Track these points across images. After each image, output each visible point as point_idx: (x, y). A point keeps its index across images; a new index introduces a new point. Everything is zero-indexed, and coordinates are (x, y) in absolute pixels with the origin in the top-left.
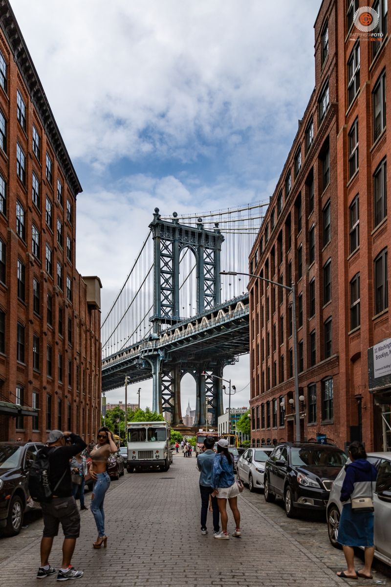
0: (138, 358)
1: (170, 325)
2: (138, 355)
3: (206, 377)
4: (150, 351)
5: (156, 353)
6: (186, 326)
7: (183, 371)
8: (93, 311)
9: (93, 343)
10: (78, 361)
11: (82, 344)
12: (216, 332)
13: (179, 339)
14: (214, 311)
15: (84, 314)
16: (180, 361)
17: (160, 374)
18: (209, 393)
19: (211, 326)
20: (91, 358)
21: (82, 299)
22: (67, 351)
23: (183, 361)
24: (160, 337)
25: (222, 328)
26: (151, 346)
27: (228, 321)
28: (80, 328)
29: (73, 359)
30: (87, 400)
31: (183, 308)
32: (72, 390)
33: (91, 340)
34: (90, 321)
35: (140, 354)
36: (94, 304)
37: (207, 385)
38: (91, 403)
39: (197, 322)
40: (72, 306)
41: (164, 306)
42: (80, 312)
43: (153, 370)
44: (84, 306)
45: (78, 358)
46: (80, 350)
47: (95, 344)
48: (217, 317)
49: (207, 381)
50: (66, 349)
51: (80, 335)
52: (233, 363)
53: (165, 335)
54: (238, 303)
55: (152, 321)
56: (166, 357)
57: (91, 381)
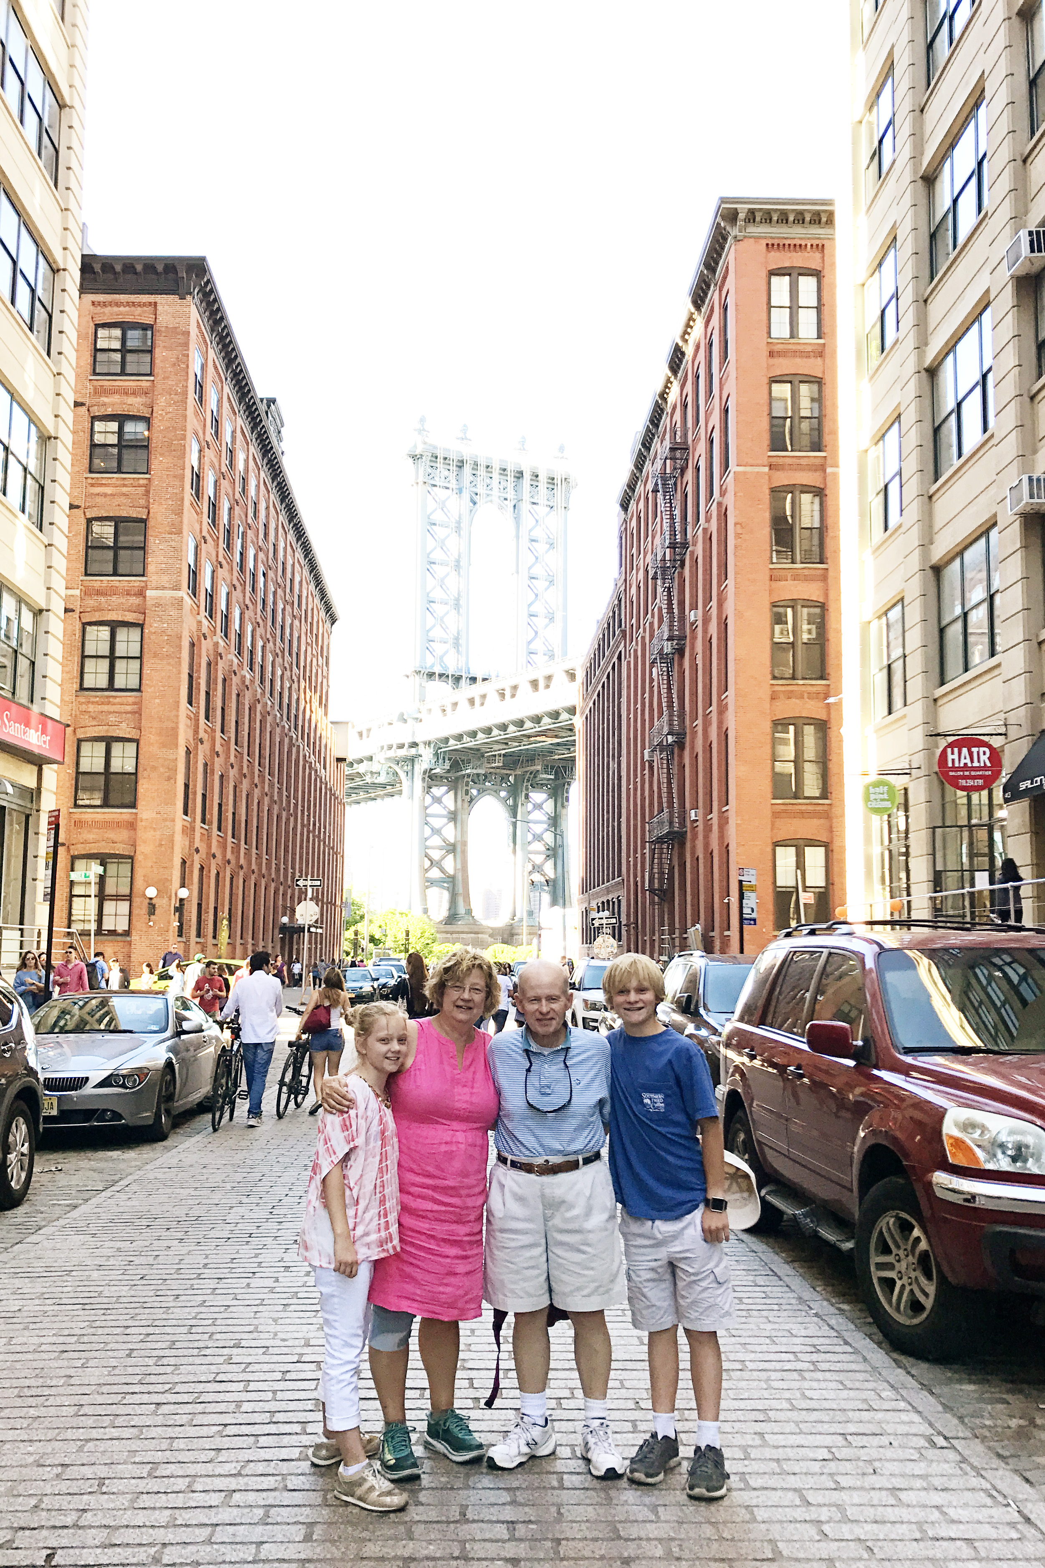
2: (371, 752)
4: (401, 746)
5: (413, 752)
7: (474, 792)
12: (549, 720)
13: (469, 727)
14: (545, 673)
17: (423, 798)
18: (537, 846)
19: (539, 706)
26: (403, 733)
35: (375, 751)
37: (530, 825)
43: (405, 790)
48: (552, 689)
56: (437, 762)
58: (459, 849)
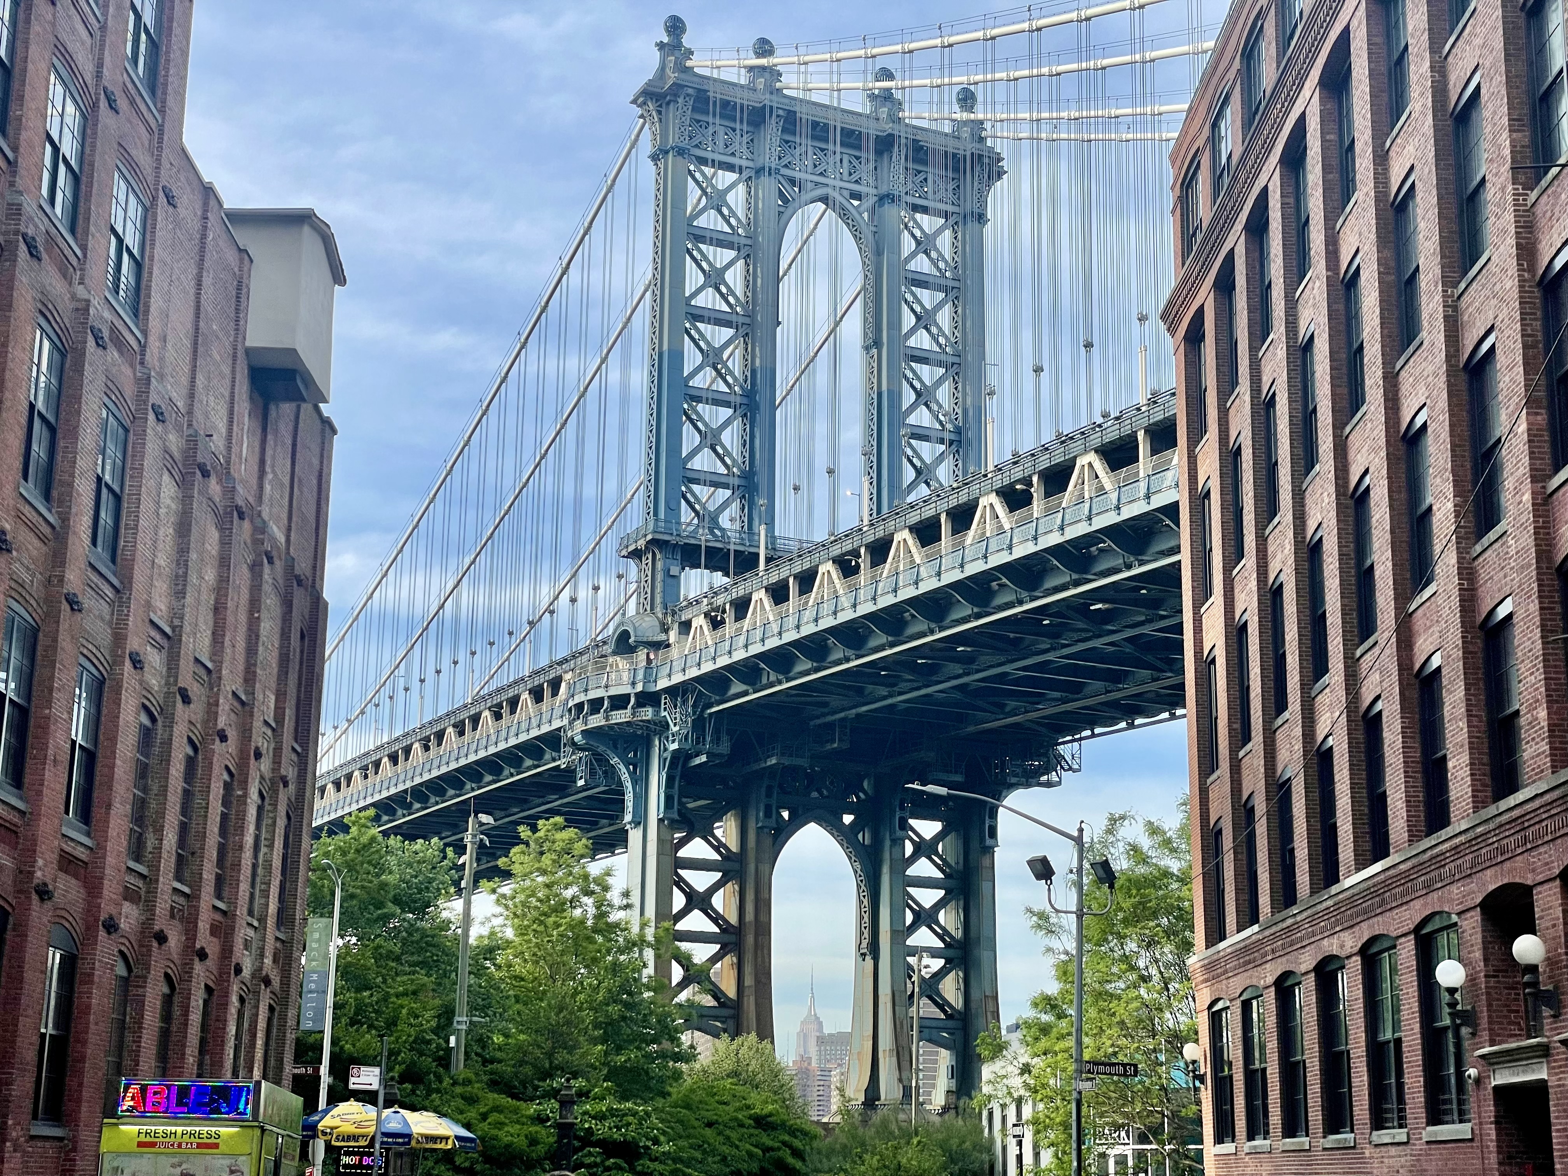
0: (553, 740)
1: (727, 574)
2: (557, 724)
3: (909, 849)
4: (619, 702)
5: (648, 713)
6: (807, 580)
7: (786, 815)
8: (287, 408)
9: (267, 588)
10: (155, 682)
11: (193, 578)
12: (967, 610)
13: (772, 643)
14: (953, 503)
15: (223, 412)
16: (774, 761)
17: (668, 823)
18: (924, 937)
19: (939, 574)
20: (250, 678)
21: (214, 326)
22: (74, 603)
23: (786, 761)
24: (673, 636)
25: (994, 584)
26: (625, 676)
27: (1030, 548)
28: (184, 483)
29: (116, 661)
30: (203, 927)
31: (796, 488)
32: (98, 851)
33: (255, 569)
34: (262, 462)
35: (565, 721)
36: (287, 363)
37: (909, 889)
38: (227, 951)
39: (864, 561)
40: (143, 347)
41: (697, 481)
42: (191, 396)
43: (629, 804)
44: (226, 370)
45: (154, 659)
46: (177, 615)
47: (287, 604)
48: (971, 533)
49: (911, 871)
50: (68, 588)
51: (183, 528)
52: (1054, 777)
53: (699, 622)
54: (1079, 462)
55: (636, 554)
56: (700, 738)
57: (242, 816)
58: (750, 940)
